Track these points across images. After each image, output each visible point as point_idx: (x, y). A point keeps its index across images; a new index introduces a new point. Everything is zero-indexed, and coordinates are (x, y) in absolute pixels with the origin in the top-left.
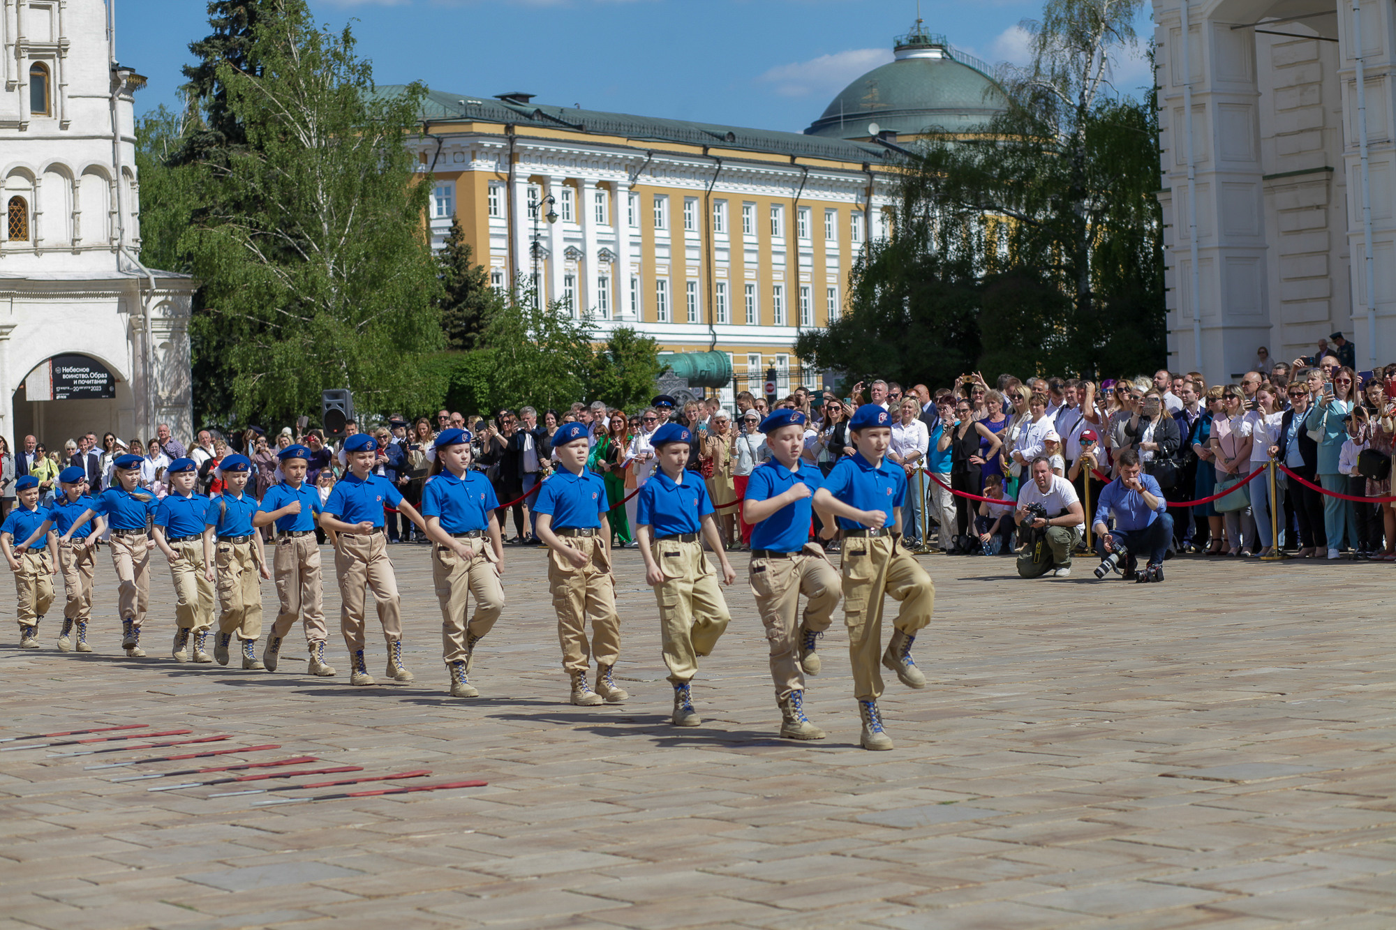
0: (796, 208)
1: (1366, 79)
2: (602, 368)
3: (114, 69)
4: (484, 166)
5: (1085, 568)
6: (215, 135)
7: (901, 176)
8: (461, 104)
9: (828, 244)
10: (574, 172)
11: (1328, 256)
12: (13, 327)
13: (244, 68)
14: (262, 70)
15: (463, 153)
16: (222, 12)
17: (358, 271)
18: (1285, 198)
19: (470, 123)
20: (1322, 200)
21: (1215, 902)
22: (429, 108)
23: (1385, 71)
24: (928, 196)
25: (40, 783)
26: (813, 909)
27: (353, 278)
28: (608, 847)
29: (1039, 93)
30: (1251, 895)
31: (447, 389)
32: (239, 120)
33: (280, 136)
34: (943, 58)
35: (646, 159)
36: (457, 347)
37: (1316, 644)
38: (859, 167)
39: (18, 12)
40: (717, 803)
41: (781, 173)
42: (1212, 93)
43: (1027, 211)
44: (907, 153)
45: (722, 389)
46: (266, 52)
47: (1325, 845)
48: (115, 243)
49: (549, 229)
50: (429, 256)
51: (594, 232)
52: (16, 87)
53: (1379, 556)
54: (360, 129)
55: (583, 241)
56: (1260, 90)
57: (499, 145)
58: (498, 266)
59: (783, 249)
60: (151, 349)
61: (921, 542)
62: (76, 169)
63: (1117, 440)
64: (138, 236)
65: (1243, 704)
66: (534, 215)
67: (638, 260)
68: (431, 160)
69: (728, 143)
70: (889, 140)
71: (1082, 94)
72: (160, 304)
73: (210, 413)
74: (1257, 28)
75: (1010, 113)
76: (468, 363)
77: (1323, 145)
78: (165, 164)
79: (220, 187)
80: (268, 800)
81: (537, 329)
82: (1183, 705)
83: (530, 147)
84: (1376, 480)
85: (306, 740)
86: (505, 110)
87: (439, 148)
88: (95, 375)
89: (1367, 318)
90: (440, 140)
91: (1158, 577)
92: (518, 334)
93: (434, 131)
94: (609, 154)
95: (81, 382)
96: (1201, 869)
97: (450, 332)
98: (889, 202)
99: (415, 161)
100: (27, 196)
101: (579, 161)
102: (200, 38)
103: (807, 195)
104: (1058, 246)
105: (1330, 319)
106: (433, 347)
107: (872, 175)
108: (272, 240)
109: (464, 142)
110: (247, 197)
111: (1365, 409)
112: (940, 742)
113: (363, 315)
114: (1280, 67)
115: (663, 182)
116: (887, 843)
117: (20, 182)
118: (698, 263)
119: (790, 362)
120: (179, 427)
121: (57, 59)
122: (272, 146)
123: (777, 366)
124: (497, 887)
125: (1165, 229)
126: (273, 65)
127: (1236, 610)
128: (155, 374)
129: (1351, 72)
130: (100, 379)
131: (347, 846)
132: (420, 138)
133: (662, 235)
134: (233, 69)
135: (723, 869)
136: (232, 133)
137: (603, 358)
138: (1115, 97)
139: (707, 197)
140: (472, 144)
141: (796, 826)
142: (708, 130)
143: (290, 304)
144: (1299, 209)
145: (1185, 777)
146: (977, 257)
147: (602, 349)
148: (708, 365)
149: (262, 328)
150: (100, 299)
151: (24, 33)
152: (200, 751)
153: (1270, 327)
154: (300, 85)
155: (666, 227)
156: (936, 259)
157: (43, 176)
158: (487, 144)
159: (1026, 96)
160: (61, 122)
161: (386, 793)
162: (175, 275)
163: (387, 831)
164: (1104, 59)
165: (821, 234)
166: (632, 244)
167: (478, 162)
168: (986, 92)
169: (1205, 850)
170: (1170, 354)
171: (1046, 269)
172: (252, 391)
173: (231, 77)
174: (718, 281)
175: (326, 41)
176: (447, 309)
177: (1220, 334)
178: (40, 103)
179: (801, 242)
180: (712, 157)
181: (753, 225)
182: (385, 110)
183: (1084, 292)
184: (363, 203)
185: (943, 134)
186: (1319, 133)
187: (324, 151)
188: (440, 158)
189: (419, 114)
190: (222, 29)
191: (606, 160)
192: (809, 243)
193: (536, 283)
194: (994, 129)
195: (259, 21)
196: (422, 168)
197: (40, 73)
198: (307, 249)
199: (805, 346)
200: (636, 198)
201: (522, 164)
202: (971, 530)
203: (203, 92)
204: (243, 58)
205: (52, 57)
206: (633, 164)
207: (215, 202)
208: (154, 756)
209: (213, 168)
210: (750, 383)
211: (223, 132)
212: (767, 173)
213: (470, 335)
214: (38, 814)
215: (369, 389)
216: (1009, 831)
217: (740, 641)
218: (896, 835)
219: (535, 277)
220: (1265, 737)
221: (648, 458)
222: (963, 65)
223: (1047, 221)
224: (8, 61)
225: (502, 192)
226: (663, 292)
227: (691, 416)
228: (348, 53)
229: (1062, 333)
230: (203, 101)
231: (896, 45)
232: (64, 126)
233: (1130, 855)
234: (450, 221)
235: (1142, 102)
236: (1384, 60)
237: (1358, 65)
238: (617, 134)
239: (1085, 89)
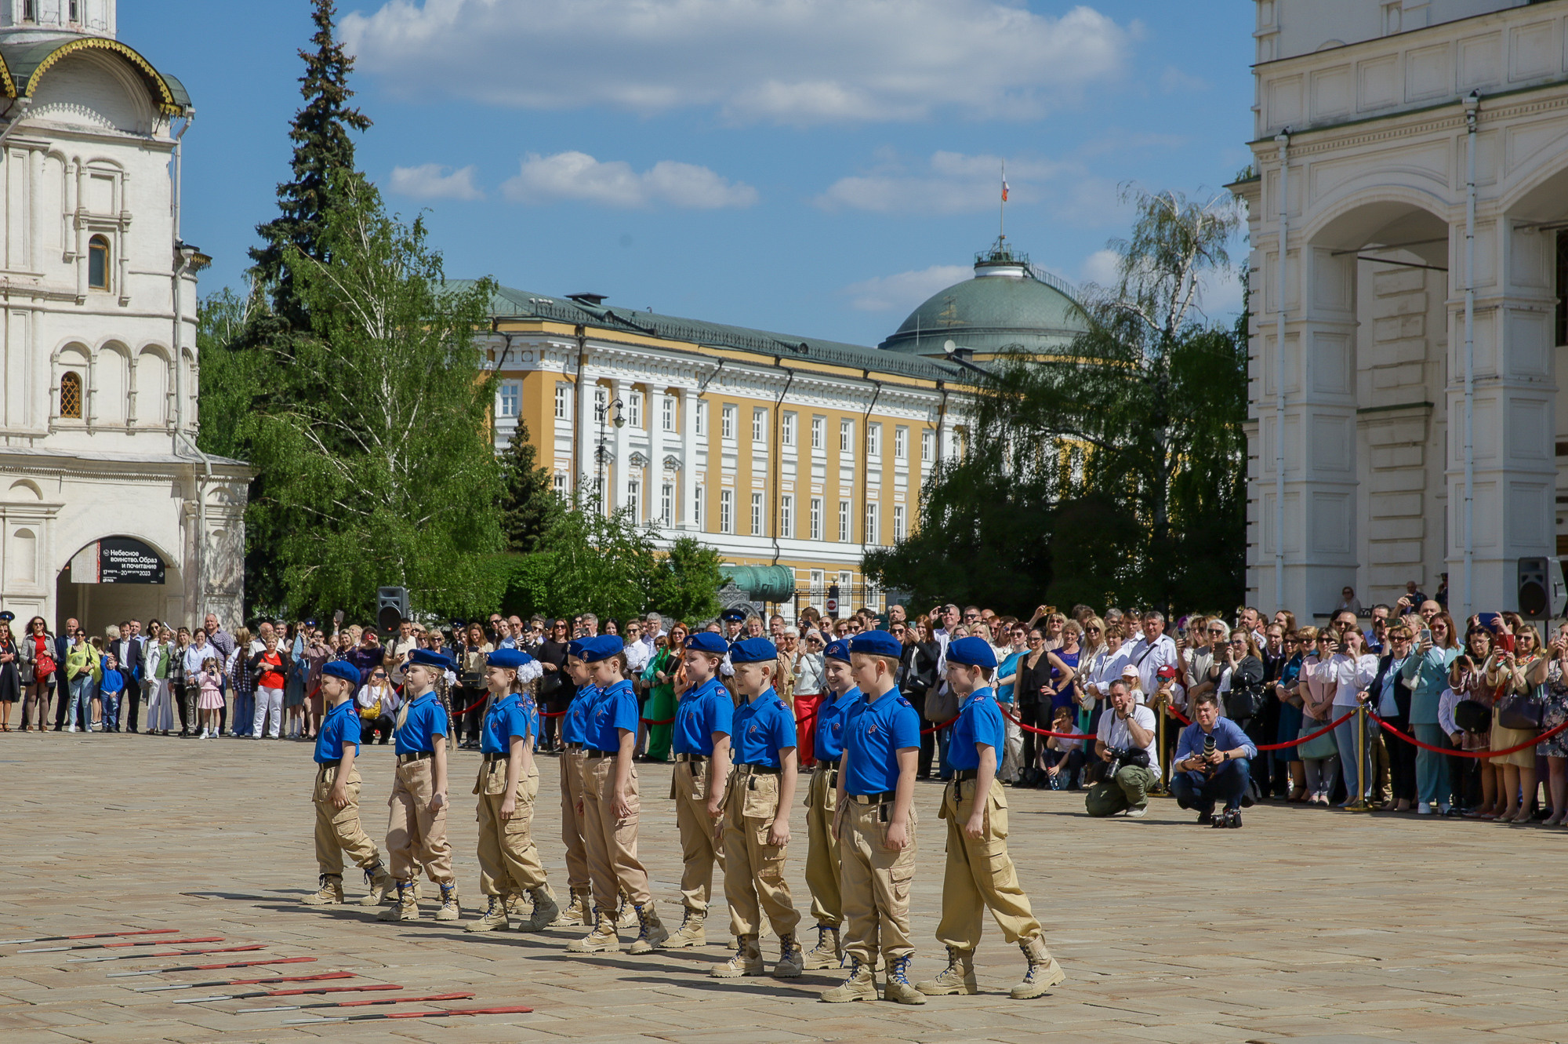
0: (867, 424)
1: (1476, 310)
2: (662, 577)
3: (178, 247)
4: (552, 367)
5: (1158, 808)
6: (279, 321)
7: (976, 395)
8: (531, 302)
9: (898, 462)
10: (643, 377)
11: (1423, 496)
12: (61, 506)
13: (312, 254)
14: (331, 256)
15: (531, 352)
16: (291, 195)
17: (420, 467)
18: (1379, 433)
19: (540, 322)
20: (1419, 436)
22: (499, 305)
23: (1497, 303)
24: (1004, 417)
25: (57, 989)
27: (415, 473)
29: (1124, 316)
31: (504, 590)
32: (305, 306)
33: (347, 325)
34: (1024, 276)
35: (717, 367)
36: (517, 549)
37: (1412, 906)
38: (933, 385)
39: (78, 180)
41: (853, 387)
42: (1307, 321)
43: (1106, 437)
44: (982, 372)
45: (783, 605)
46: (335, 238)
48: (172, 426)
49: (615, 434)
50: (492, 454)
51: (661, 440)
52: (74, 260)
53: (1475, 814)
54: (428, 323)
55: (649, 447)
56: (1359, 319)
57: (569, 346)
58: (562, 468)
59: (852, 465)
60: (204, 536)
62: (135, 348)
63: (1195, 676)
64: (196, 420)
65: (1335, 968)
66: (601, 418)
67: (704, 469)
68: (499, 357)
69: (801, 354)
70: (965, 358)
71: (1169, 318)
72: (215, 490)
73: (262, 605)
74: (1360, 254)
75: (1091, 336)
76: (528, 565)
77: (1423, 379)
78: (227, 348)
79: (283, 374)
80: (302, 1017)
81: (600, 536)
82: (1269, 964)
83: (600, 349)
84: (1475, 733)
85: (344, 954)
86: (576, 310)
87: (508, 346)
88: (145, 559)
89: (1463, 561)
90: (508, 338)
91: (1236, 823)
92: (579, 538)
93: (503, 328)
94: (680, 360)
95: (130, 566)
97: (511, 533)
98: (962, 421)
99: (483, 359)
100: (81, 372)
101: (648, 366)
102: (268, 221)
103: (879, 410)
104: (1135, 475)
105: (1422, 560)
106: (493, 549)
107: (945, 393)
108: (334, 430)
109: (532, 341)
110: (309, 386)
111: (1469, 658)
113: (423, 512)
114: (1382, 296)
115: (733, 391)
117: (74, 357)
118: (764, 475)
119: (854, 579)
120: (229, 614)
121: (118, 233)
122: (337, 333)
123: (840, 584)
125: (1249, 461)
126: (342, 252)
127: (1323, 864)
128: (207, 561)
129: (1460, 303)
130: (149, 564)
132: (489, 334)
133: (729, 444)
134: (301, 254)
136: (298, 320)
137: (664, 567)
138: (1203, 323)
139: (777, 409)
140: (541, 344)
142: (781, 340)
143: (349, 497)
144: (1395, 445)
146: (1051, 481)
147: (664, 558)
148: (770, 579)
149: (319, 520)
150: (154, 483)
151: (85, 203)
152: (232, 961)
153: (1359, 566)
154: (368, 274)
155: (734, 437)
156: (1009, 481)
157: (99, 353)
158: (556, 344)
159: (1112, 317)
160: (120, 298)
161: (426, 1016)
162: (231, 461)
164: (1193, 283)
165: (891, 451)
166: (698, 452)
167: (547, 362)
168: (1069, 312)
170: (1249, 590)
171: (1121, 497)
172: (304, 583)
173: (298, 262)
174: (784, 494)
175: (396, 231)
176: (508, 509)
177: (1303, 571)
178: (98, 276)
179: (870, 459)
180: (783, 368)
181: (822, 438)
182: (454, 303)
183: (1161, 521)
184: (428, 398)
185: (1023, 354)
186: (1419, 367)
187: (391, 343)
188: (509, 356)
189: (489, 309)
190: (291, 212)
191: (676, 366)
192: (878, 460)
193: (600, 488)
194: (1075, 351)
195: (329, 206)
196: (489, 365)
197: (100, 247)
198: (369, 442)
199: (872, 565)
200: (705, 406)
201: (591, 366)
202: (1038, 763)
203: (269, 277)
204: (311, 243)
205: (113, 230)
206: (703, 371)
207: (277, 390)
208: (182, 965)
209: (276, 354)
210: (812, 599)
211: (288, 317)
212: (839, 387)
213: (530, 537)
214: (52, 1025)
215: (426, 587)
219: (599, 482)
220: (1361, 1006)
222: (1045, 284)
223: (1127, 449)
224: (66, 231)
225: (569, 394)
226: (728, 503)
227: (752, 630)
228: (419, 244)
230: (272, 285)
231: (976, 261)
232: (123, 302)
234: (516, 420)
235: (1232, 328)
236: (1499, 291)
237: (1469, 297)
238: (688, 340)
239: (1173, 313)
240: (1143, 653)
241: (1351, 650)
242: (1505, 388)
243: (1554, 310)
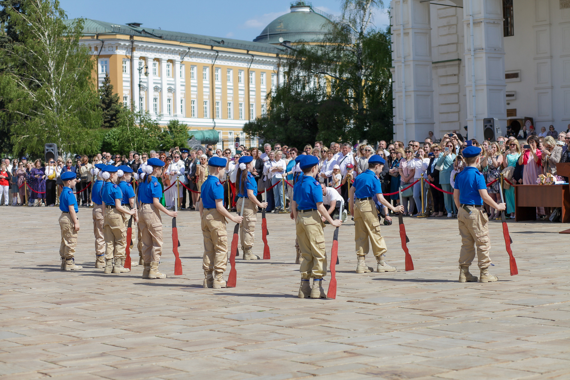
0: (249, 72)
1: (474, 23)
2: (165, 136)
4: (121, 53)
6: (8, 39)
8: (112, 27)
9: (262, 87)
10: (158, 55)
11: (458, 95)
13: (20, 11)
15: (112, 47)
18: (441, 71)
19: (115, 35)
20: (456, 72)
21: (352, 350)
22: (99, 29)
23: (481, 20)
24: (298, 67)
26: (196, 351)
28: (124, 327)
29: (344, 27)
30: (367, 347)
34: (310, 11)
35: (187, 50)
36: (107, 127)
38: (275, 55)
40: (171, 310)
41: (243, 57)
42: (412, 28)
43: (339, 75)
44: (294, 50)
45: (217, 145)
46: (28, 5)
47: (402, 329)
49: (146, 79)
51: (166, 81)
55: (161, 84)
56: (432, 27)
57: (127, 44)
58: (126, 93)
59: (243, 88)
61: (283, 208)
66: (140, 73)
67: (184, 92)
68: (99, 49)
69: (221, 45)
70: (288, 44)
71: (362, 28)
74: (431, 2)
77: (457, 50)
79: (10, 60)
83: (140, 45)
85: (16, 284)
86: (130, 29)
87: (103, 45)
89: (472, 120)
90: (103, 42)
93: (100, 38)
94: (172, 48)
96: (351, 337)
97: (104, 121)
98: (286, 70)
99: (93, 50)
101: (160, 51)
103: (254, 66)
105: (459, 120)
106: (97, 127)
107: (280, 59)
109: (113, 42)
112: (266, 287)
114: (441, 18)
115: (194, 60)
116: (233, 326)
118: (208, 94)
119: (243, 134)
123: (240, 136)
124: (76, 342)
125: (394, 83)
129: (468, 21)
131: (22, 325)
132: (95, 40)
133: (194, 82)
134: (16, 12)
135: (166, 336)
136: (15, 38)
137: (165, 132)
138: (375, 29)
139: (212, 67)
140: (116, 44)
141: (199, 320)
142: (213, 39)
144: (447, 76)
145: (357, 302)
147: (165, 128)
148: (209, 136)
149: (24, 118)
153: (434, 123)
155: (196, 79)
158: (122, 44)
159: (339, 28)
163: (39, 320)
164: (370, 13)
165: (259, 82)
166: (182, 85)
167: (118, 51)
168: (324, 25)
169: (355, 330)
170: (394, 134)
172: (20, 143)
174: (217, 101)
176: (103, 111)
177: (414, 126)
179: (251, 86)
180: (215, 50)
181: (231, 78)
183: (361, 108)
185: (304, 42)
186: (455, 45)
188: (103, 49)
189: (94, 30)
191: (171, 51)
192: (254, 86)
194: (325, 40)
196: (96, 53)
199: (249, 128)
200: (183, 66)
201: (137, 52)
203: (4, 21)
204: (20, 7)
206: (182, 52)
207: (8, 66)
210: (229, 143)
211: (11, 37)
212: (237, 57)
213: (112, 122)
216: (281, 322)
217: (200, 247)
218: (237, 323)
220: (393, 287)
221: (175, 173)
222: (318, 14)
223: (348, 79)
225: (128, 63)
226: (194, 105)
229: (351, 124)
230: (3, 25)
231: (291, 6)
233: (325, 332)
234: (105, 75)
235: (385, 31)
236: (481, 16)
237: (471, 18)
238: (176, 40)
239: (363, 25)
240: (342, 159)
241: (421, 156)
242: (486, 53)
243: (503, 23)
